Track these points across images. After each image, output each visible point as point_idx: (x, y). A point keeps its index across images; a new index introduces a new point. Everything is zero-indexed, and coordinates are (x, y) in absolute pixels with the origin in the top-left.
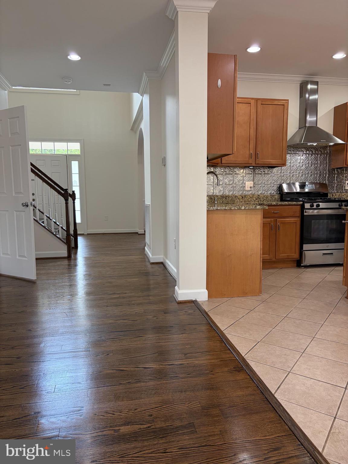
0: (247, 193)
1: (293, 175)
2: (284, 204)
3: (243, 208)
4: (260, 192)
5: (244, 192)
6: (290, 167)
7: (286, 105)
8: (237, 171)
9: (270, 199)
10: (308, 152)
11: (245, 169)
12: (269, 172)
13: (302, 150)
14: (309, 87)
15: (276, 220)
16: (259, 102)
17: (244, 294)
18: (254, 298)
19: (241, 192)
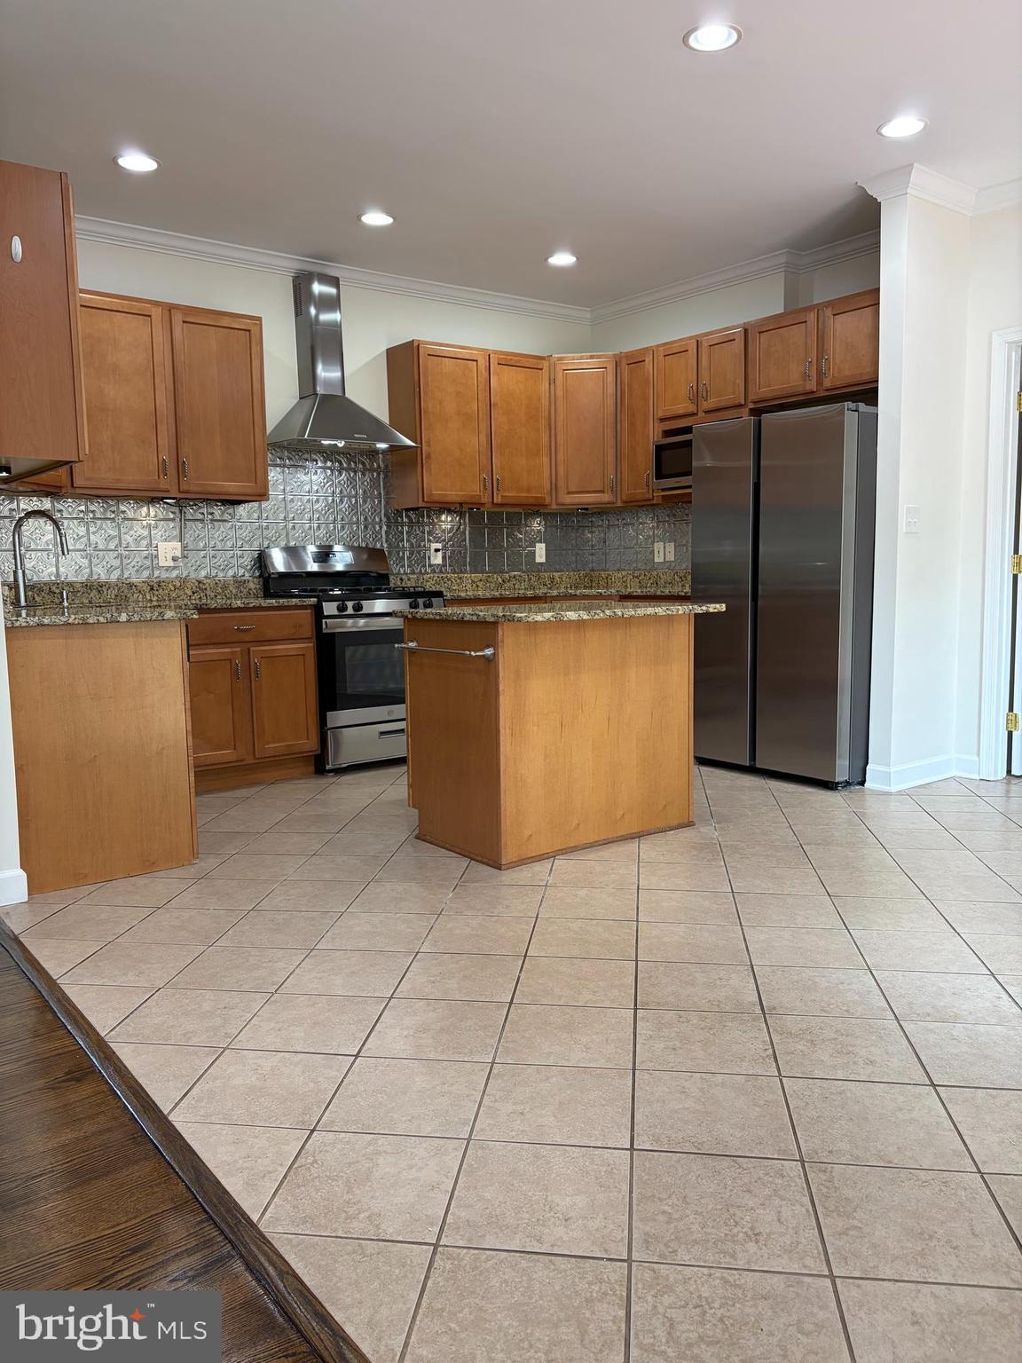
0: (164, 575)
1: (294, 527)
2: (266, 605)
3: (124, 617)
4: (203, 573)
5: (157, 573)
6: (283, 503)
7: (254, 330)
8: (128, 508)
9: (234, 591)
10: (329, 464)
11: (153, 506)
12: (226, 516)
13: (314, 457)
14: (317, 288)
15: (249, 649)
16: (178, 318)
17: (147, 865)
18: (176, 873)
19: (146, 574)
